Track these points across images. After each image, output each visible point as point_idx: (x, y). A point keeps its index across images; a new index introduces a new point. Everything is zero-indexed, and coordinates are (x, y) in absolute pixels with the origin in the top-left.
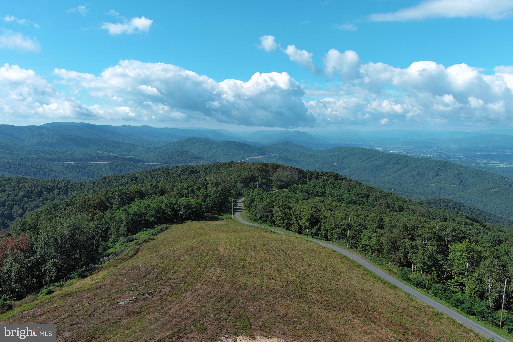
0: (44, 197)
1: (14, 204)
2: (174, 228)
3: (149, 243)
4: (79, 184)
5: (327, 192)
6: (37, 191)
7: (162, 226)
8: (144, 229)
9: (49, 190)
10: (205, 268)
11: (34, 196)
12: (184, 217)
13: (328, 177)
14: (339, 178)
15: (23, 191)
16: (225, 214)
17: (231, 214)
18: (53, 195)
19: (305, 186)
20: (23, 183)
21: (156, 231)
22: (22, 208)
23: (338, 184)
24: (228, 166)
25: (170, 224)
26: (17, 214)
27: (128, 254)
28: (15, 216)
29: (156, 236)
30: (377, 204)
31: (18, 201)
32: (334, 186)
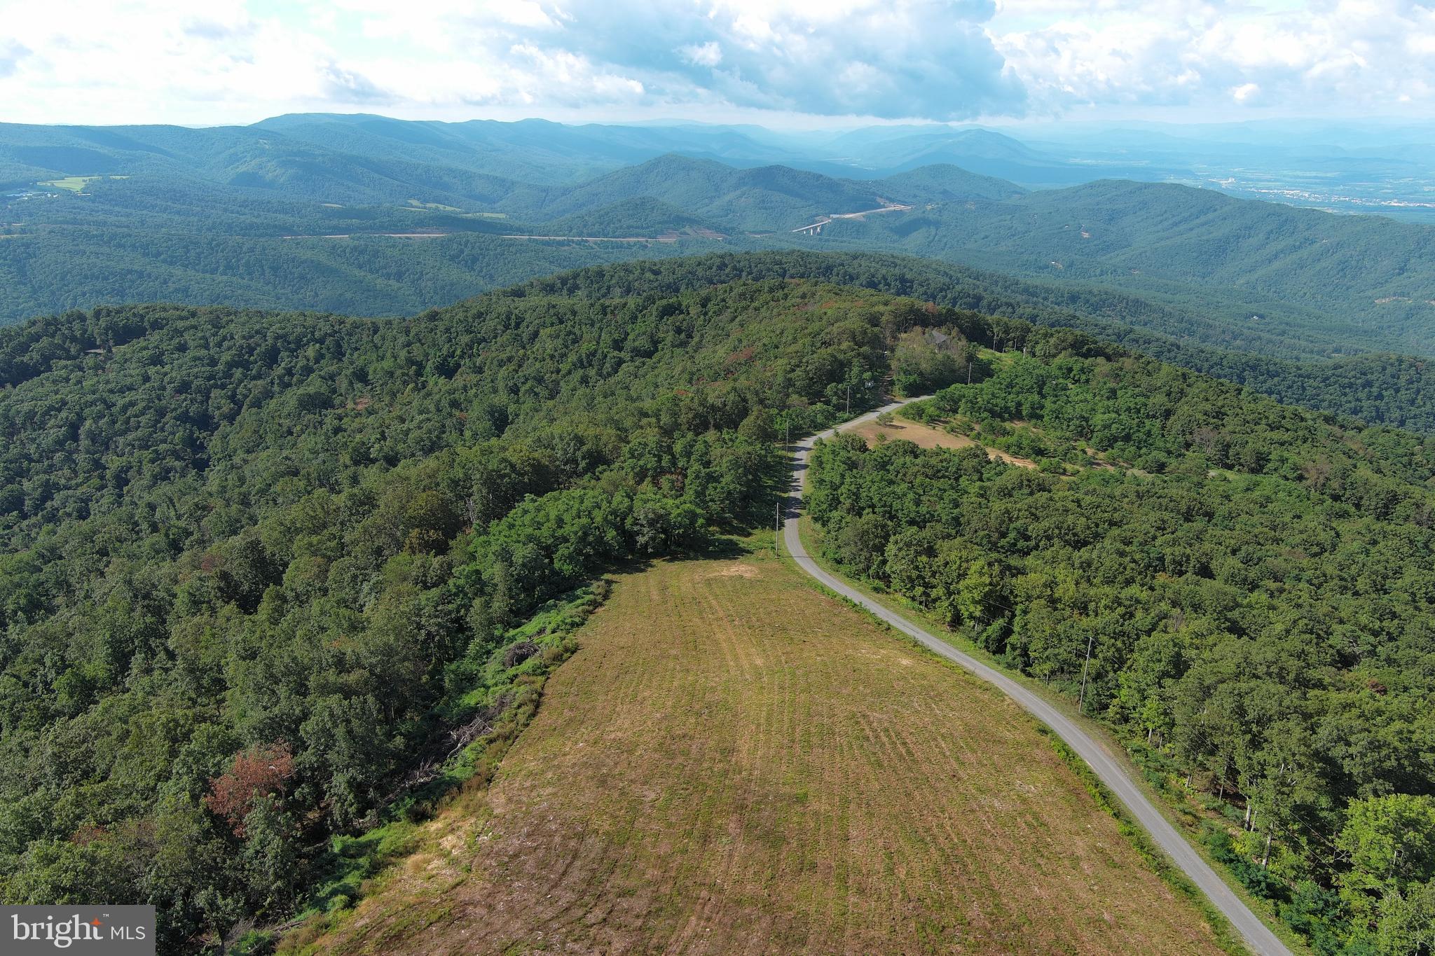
0: (283, 365)
1: (211, 387)
2: (625, 584)
3: (565, 664)
4: (369, 329)
5: (1048, 404)
6: (263, 349)
7: (596, 587)
8: (551, 602)
9: (292, 346)
10: (706, 839)
11: (257, 362)
12: (650, 550)
13: (1056, 348)
14: (1086, 347)
15: (229, 348)
16: (756, 528)
17: (773, 528)
18: (305, 362)
19: (984, 385)
20: (227, 324)
21: (581, 608)
22: (233, 398)
23: (1082, 370)
25: (614, 572)
26: (221, 415)
27: (516, 715)
28: (216, 421)
29: (582, 629)
30: (1194, 441)
31: (220, 379)
32: (1072, 375)
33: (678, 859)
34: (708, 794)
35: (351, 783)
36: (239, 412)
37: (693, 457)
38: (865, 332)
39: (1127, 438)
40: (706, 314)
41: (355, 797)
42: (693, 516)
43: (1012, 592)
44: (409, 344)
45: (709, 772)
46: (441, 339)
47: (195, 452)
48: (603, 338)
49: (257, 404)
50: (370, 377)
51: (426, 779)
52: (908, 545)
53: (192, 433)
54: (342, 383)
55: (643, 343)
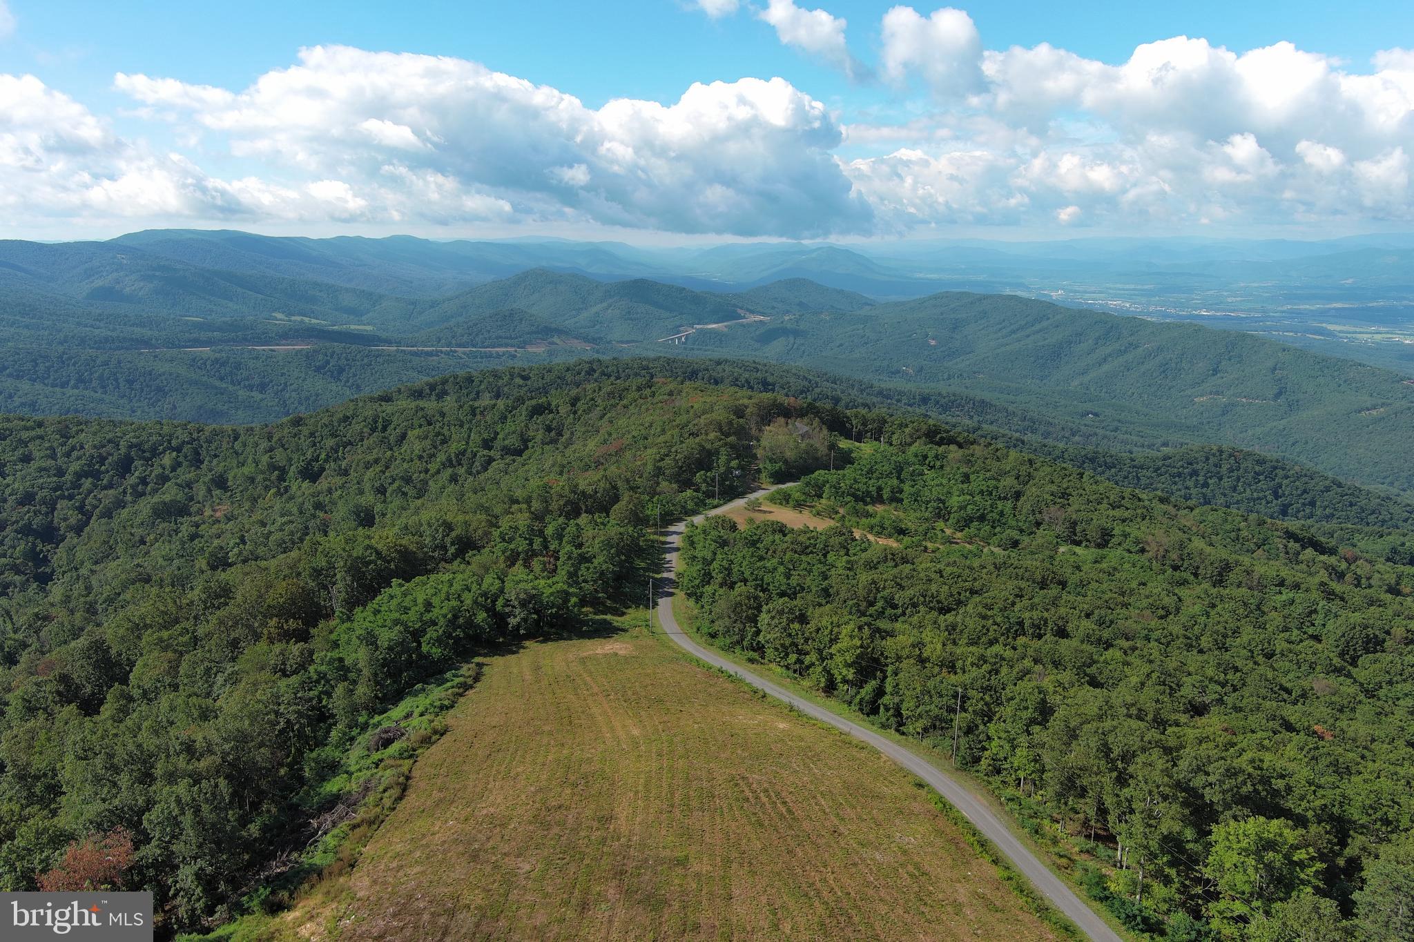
0: (137, 474)
1: (58, 498)
2: (497, 666)
3: (434, 746)
4: (229, 436)
5: (907, 487)
6: (115, 458)
7: (466, 670)
8: (419, 686)
9: (147, 455)
10: (584, 907)
11: (108, 472)
12: (522, 632)
13: (911, 437)
14: (939, 436)
15: (79, 458)
16: (630, 607)
17: (647, 607)
18: (161, 471)
19: (846, 472)
20: (77, 434)
21: (450, 691)
22: (81, 509)
23: (937, 457)
24: (637, 395)
25: (485, 655)
26: (68, 526)
27: (382, 799)
28: (61, 532)
29: (452, 712)
30: (1043, 520)
31: (67, 490)
32: (927, 462)
33: (556, 928)
34: (587, 861)
35: (198, 876)
36: (87, 523)
37: (565, 539)
38: (730, 423)
39: (982, 518)
40: (575, 413)
41: (204, 891)
42: (566, 595)
43: (882, 654)
44: (271, 449)
45: (586, 840)
46: (305, 442)
47: (37, 566)
48: (472, 438)
49: (108, 514)
50: (230, 484)
51: (283, 869)
52: (781, 613)
53: (34, 544)
54: (200, 491)
55: (513, 441)
